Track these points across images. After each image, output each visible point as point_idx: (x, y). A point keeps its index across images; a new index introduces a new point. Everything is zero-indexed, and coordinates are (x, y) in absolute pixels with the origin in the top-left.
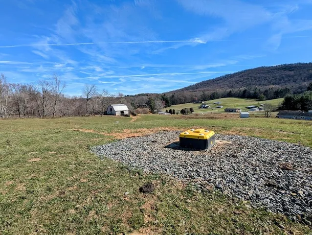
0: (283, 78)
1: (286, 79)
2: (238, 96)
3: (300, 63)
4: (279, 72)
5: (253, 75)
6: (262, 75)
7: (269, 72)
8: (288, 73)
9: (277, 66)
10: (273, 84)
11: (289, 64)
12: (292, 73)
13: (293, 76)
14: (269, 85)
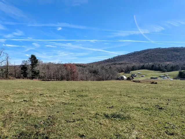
0: (173, 57)
1: (175, 58)
2: (149, 69)
3: (182, 47)
4: (170, 52)
5: (155, 54)
6: (160, 54)
7: (164, 52)
8: (176, 53)
9: (168, 48)
10: (168, 61)
11: (176, 47)
12: (178, 54)
13: (179, 56)
14: (166, 62)
